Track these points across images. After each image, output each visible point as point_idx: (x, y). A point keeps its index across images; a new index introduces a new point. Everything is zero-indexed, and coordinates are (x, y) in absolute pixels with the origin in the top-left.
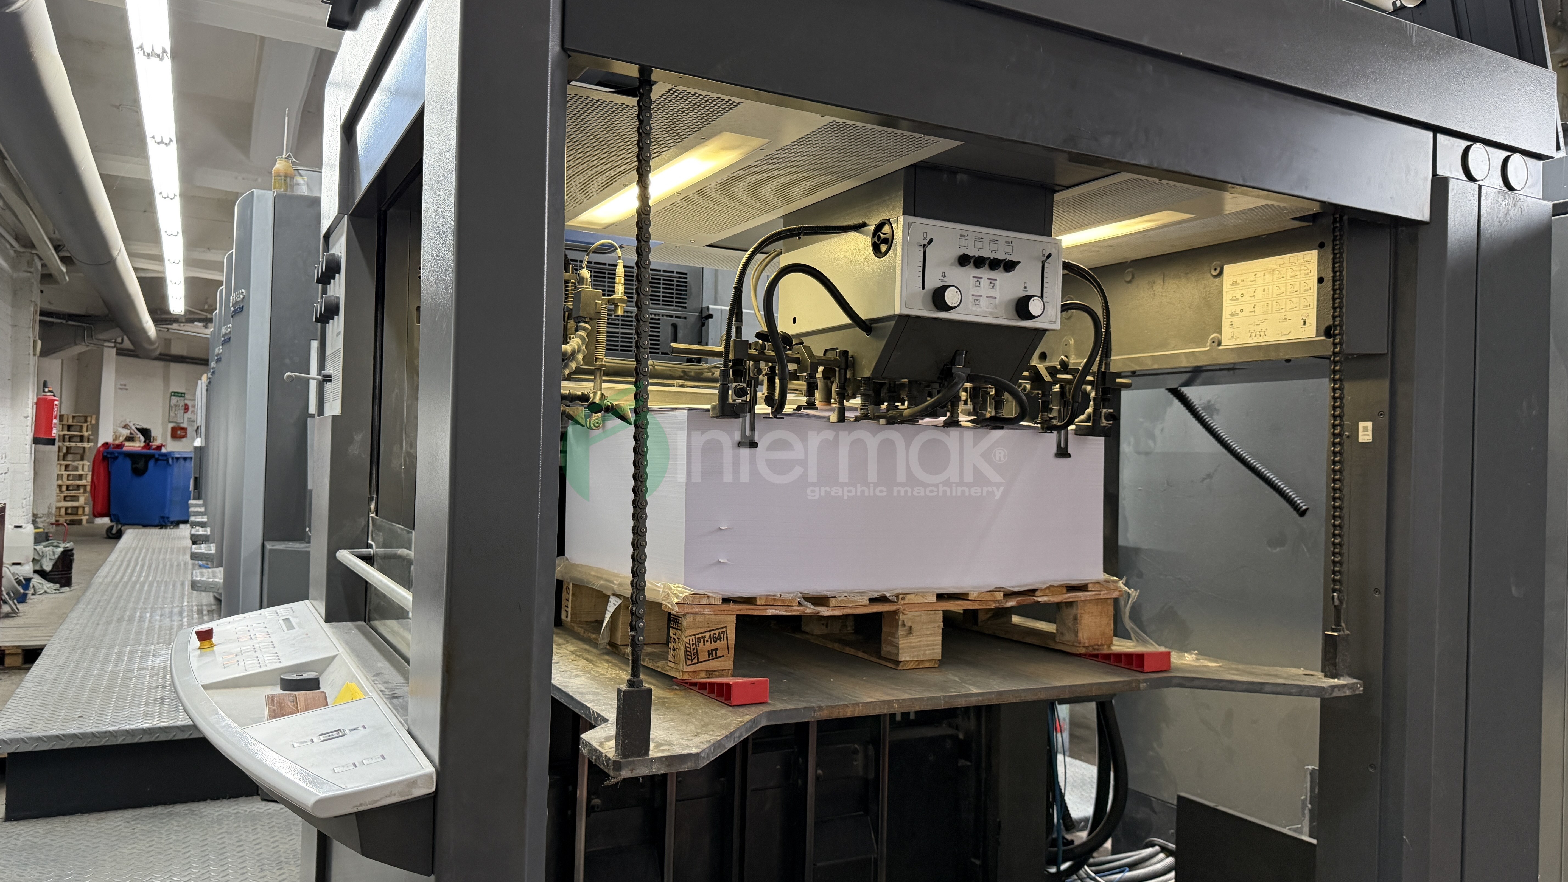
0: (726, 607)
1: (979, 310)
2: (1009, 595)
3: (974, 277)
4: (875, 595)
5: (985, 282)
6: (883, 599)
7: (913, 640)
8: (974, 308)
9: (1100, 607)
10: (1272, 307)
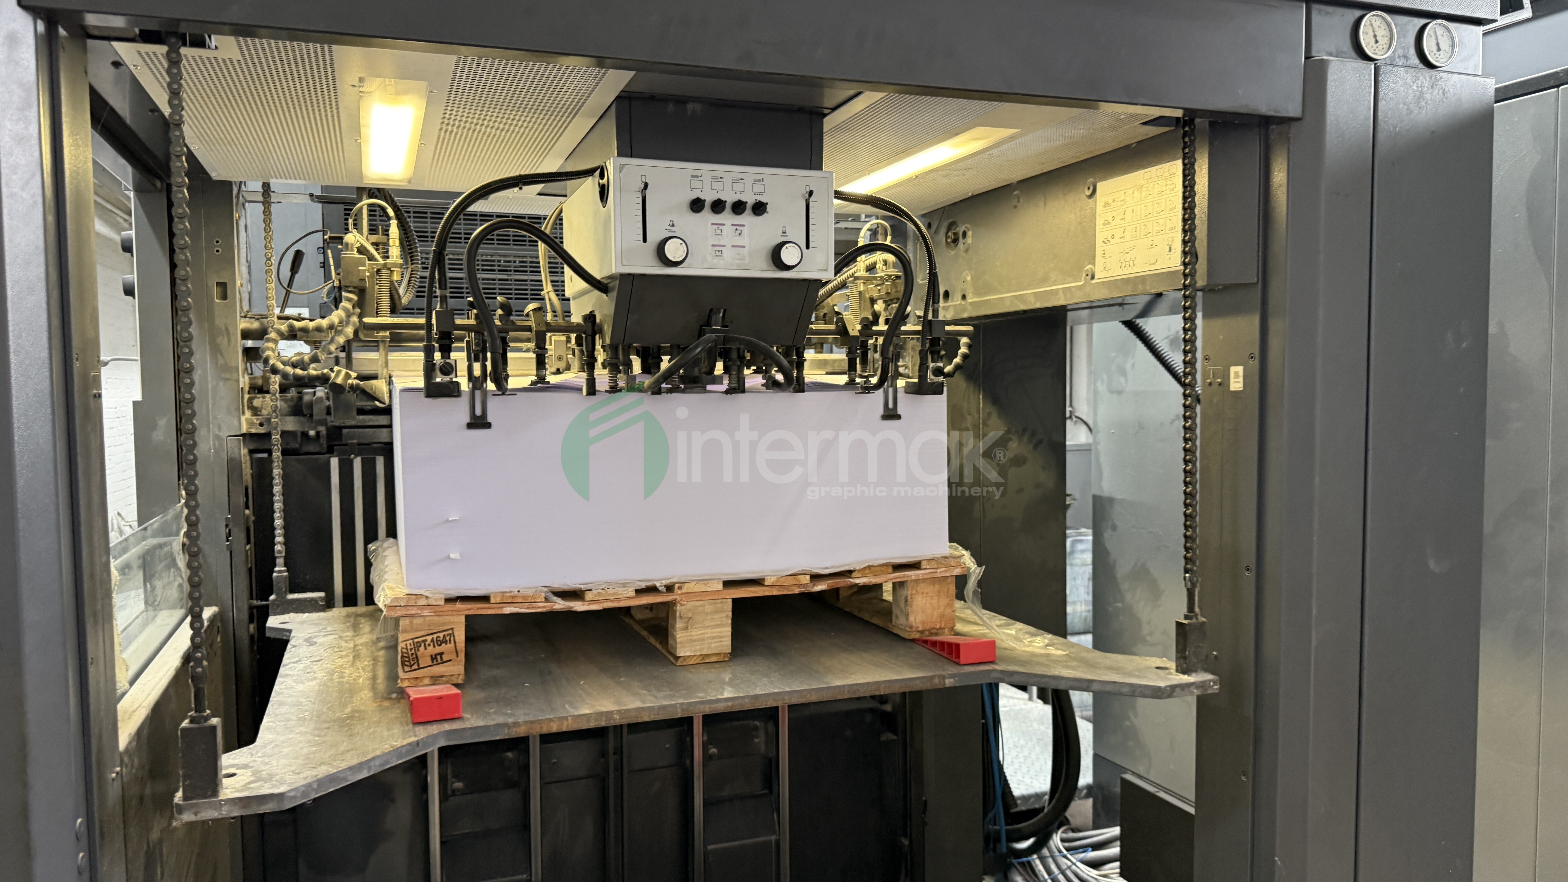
0: (449, 607)
1: (722, 262)
2: (816, 577)
3: (712, 224)
4: (643, 585)
5: (728, 230)
6: (652, 590)
7: (695, 633)
8: (715, 261)
9: (937, 586)
10: (1140, 231)
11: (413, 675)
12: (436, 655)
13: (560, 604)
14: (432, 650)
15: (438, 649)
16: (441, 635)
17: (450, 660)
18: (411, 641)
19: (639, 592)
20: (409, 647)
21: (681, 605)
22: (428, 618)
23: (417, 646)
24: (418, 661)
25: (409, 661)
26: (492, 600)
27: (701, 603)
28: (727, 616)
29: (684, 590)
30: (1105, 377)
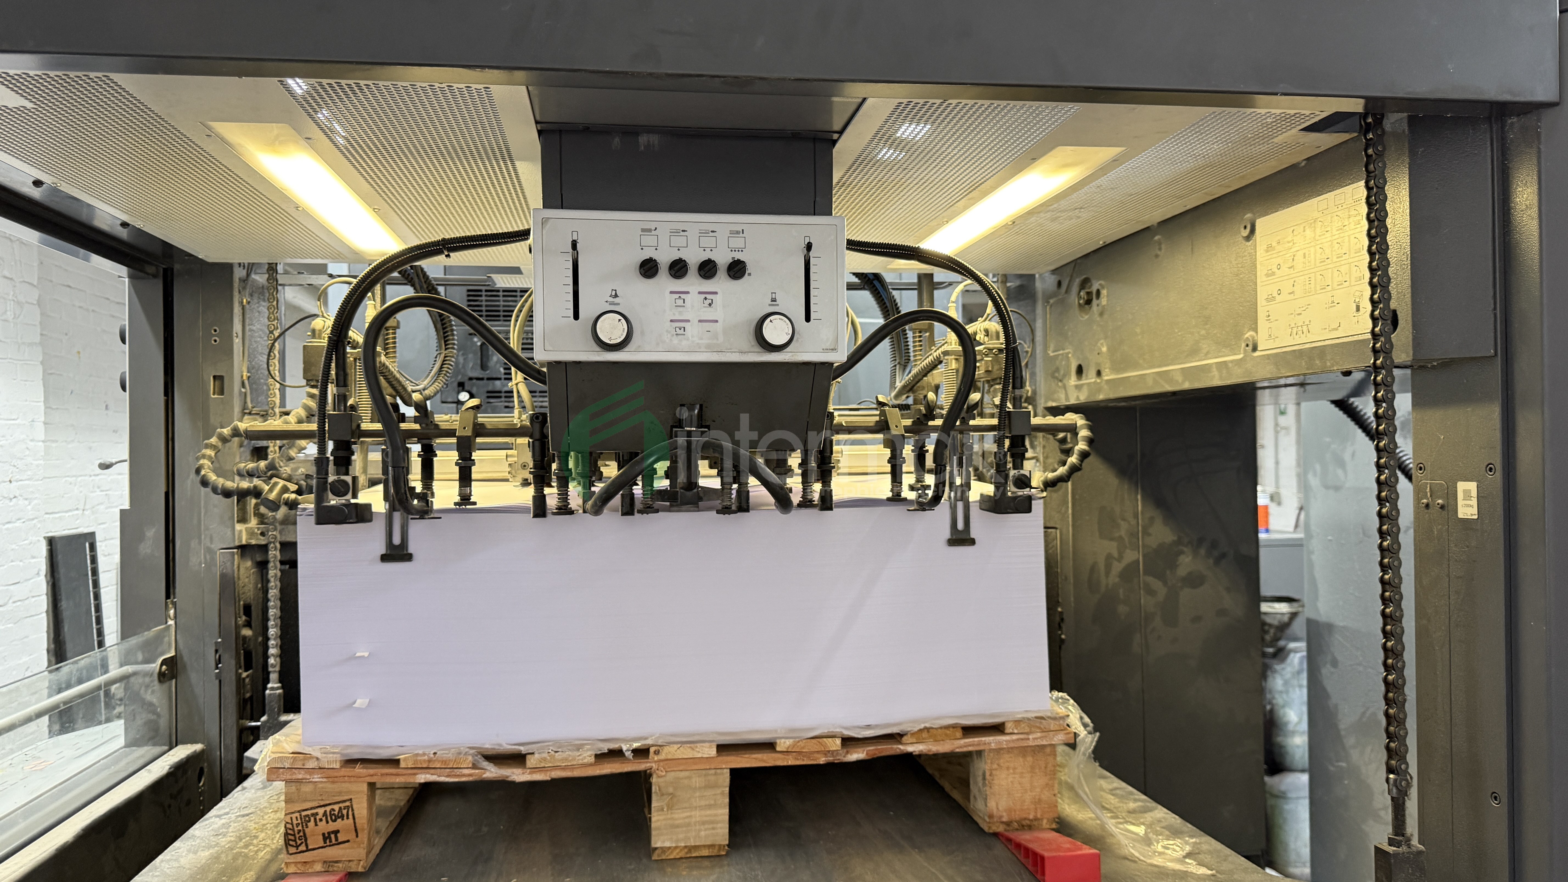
0: (348, 771)
1: (684, 342)
2: (850, 742)
3: (671, 292)
4: (605, 748)
5: (692, 298)
6: (617, 754)
7: (679, 815)
8: (676, 341)
9: (1029, 759)
10: (1315, 284)
11: (300, 858)
12: (329, 833)
13: (492, 772)
14: (325, 827)
15: (332, 826)
16: (336, 807)
17: (348, 841)
18: (297, 815)
19: (601, 757)
20: (295, 822)
21: (659, 777)
22: (320, 785)
23: (306, 820)
24: (306, 840)
25: (295, 841)
26: (402, 765)
27: (687, 774)
28: (723, 793)
29: (662, 756)
30: (1318, 467)
